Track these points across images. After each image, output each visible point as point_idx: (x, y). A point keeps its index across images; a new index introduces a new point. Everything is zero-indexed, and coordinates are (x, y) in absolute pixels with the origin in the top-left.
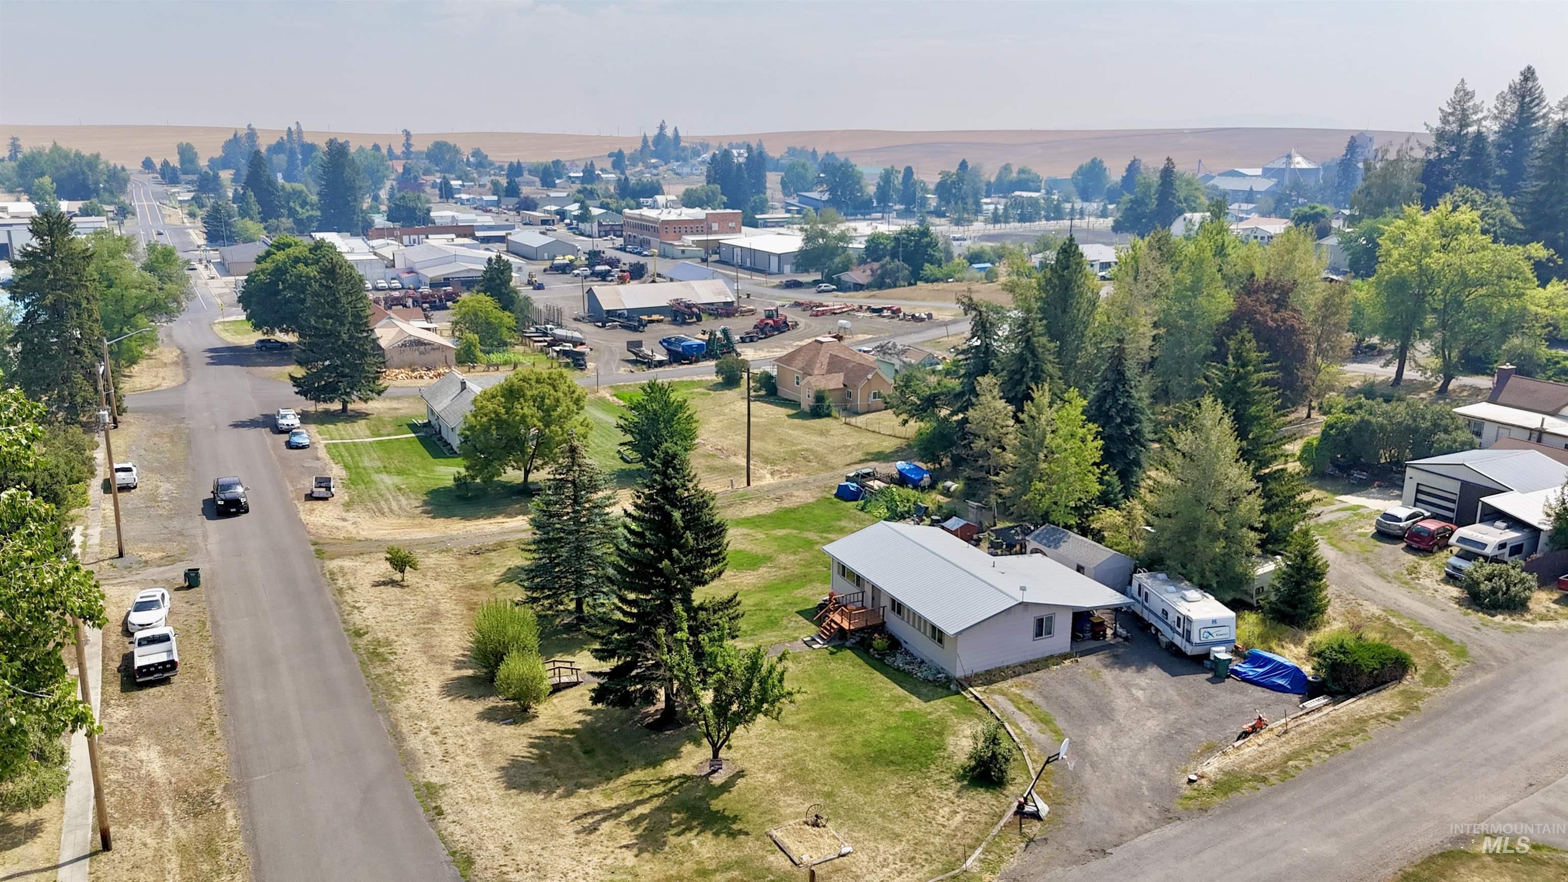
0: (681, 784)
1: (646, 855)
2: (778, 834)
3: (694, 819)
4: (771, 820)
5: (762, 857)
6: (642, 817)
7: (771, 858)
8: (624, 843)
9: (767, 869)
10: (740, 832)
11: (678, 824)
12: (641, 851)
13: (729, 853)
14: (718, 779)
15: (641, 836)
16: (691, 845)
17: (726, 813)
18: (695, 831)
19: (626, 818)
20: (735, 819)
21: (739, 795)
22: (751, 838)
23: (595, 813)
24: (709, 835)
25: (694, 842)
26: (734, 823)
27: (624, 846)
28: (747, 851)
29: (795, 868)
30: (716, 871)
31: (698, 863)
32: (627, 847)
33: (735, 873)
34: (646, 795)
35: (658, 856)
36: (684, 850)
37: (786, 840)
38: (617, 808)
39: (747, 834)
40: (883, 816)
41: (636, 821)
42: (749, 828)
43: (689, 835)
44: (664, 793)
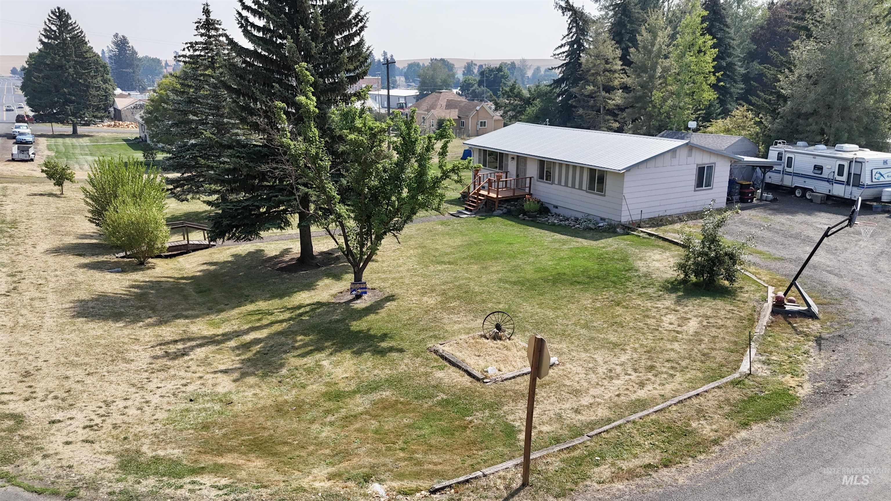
0: (312, 310)
1: (251, 380)
2: (447, 349)
3: (327, 340)
4: (435, 337)
5: (426, 374)
6: (257, 341)
7: (440, 374)
8: (223, 367)
9: (435, 387)
10: (391, 349)
11: (305, 345)
12: (244, 375)
13: (376, 372)
14: (359, 304)
15: (249, 360)
16: (320, 366)
17: (372, 332)
18: (328, 352)
19: (232, 343)
20: (384, 337)
21: (389, 315)
22: (407, 355)
23: (190, 339)
24: (347, 354)
25: (325, 363)
26: (383, 341)
27: (221, 371)
28: (402, 368)
29: (478, 384)
30: (355, 392)
31: (327, 384)
32: (225, 372)
33: (386, 394)
34: (265, 322)
35: (269, 379)
36: (309, 371)
37: (458, 354)
38: (223, 335)
39: (401, 351)
40: (586, 326)
41: (246, 346)
42: (405, 345)
43: (318, 356)
44: (290, 319)
